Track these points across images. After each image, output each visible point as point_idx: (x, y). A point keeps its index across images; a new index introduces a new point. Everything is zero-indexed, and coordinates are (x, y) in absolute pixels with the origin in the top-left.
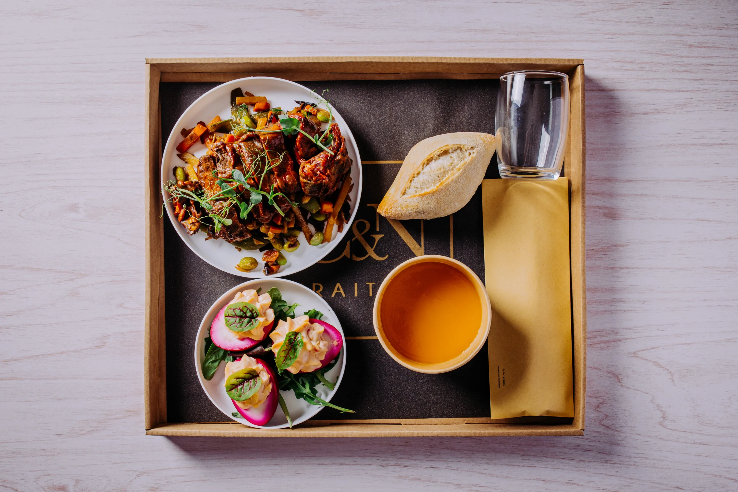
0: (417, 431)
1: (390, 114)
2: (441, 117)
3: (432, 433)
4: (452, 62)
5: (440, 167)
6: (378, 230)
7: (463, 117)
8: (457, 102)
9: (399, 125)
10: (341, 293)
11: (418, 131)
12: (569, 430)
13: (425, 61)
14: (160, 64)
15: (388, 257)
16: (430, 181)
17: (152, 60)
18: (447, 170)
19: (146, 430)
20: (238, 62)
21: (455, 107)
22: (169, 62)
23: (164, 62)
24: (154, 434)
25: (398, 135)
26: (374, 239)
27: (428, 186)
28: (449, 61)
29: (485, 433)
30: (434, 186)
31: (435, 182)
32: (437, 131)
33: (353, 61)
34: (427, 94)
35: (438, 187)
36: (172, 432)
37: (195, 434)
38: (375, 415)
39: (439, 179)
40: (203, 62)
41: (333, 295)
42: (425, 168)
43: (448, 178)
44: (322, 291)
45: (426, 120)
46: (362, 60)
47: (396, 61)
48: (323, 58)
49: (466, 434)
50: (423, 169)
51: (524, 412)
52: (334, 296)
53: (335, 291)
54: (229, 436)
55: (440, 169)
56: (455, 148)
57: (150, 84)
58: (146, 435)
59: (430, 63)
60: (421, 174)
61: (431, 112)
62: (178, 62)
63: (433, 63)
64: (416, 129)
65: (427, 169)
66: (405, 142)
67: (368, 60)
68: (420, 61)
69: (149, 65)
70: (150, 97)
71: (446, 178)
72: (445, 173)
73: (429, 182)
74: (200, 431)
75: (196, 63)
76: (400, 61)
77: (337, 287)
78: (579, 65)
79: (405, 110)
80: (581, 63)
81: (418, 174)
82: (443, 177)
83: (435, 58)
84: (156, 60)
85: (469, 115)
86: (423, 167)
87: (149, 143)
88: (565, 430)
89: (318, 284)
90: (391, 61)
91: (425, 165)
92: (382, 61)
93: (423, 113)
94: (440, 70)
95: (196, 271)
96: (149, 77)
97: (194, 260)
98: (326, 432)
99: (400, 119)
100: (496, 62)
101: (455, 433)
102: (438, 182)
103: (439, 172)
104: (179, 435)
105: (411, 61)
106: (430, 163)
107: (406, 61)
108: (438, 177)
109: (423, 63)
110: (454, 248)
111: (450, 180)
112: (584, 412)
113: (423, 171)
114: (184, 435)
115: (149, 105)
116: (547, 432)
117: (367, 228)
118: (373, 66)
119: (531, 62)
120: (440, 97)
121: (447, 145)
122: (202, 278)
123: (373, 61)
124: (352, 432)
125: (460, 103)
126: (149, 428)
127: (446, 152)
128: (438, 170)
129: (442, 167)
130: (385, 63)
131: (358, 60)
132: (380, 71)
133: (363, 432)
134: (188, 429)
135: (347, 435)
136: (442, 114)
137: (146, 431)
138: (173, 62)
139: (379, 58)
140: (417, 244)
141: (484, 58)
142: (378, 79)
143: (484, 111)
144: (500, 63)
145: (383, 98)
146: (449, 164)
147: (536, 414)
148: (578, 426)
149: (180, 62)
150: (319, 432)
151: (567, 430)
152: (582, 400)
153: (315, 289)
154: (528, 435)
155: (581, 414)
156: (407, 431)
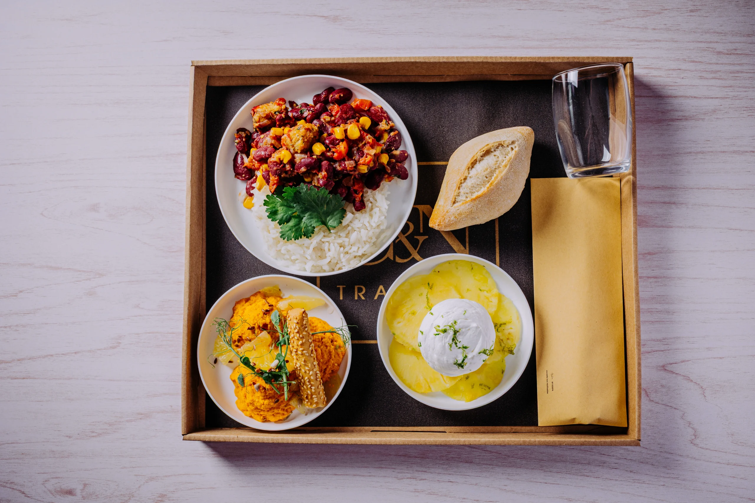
0: (464, 439)
2: (485, 119)
3: (479, 441)
4: (498, 61)
5: (486, 167)
6: (421, 231)
7: (508, 117)
8: (502, 103)
9: (443, 127)
10: (383, 295)
11: (462, 132)
12: (625, 440)
13: (470, 60)
14: (205, 66)
17: (198, 62)
18: (493, 169)
19: (183, 435)
21: (500, 107)
22: (214, 64)
23: (209, 64)
24: (191, 439)
25: (442, 136)
26: (418, 241)
27: (477, 189)
28: (494, 61)
29: (535, 441)
31: (484, 184)
33: (398, 61)
36: (210, 437)
37: (234, 439)
38: (418, 423)
39: (487, 179)
40: (248, 63)
41: (375, 298)
44: (364, 293)
45: (470, 121)
46: (407, 60)
47: (441, 61)
48: (367, 58)
49: (515, 442)
51: (574, 419)
52: (377, 299)
53: (378, 294)
55: (487, 169)
56: (496, 145)
57: (194, 85)
58: (183, 440)
59: (475, 62)
61: (475, 113)
62: (223, 64)
63: (478, 63)
64: (461, 130)
66: (450, 144)
67: (413, 60)
68: (465, 60)
69: (193, 67)
70: (193, 99)
72: (492, 173)
74: (240, 436)
75: (241, 65)
76: (446, 61)
77: (380, 290)
78: (628, 63)
79: (449, 111)
80: (630, 61)
82: (491, 177)
83: (481, 57)
84: (202, 62)
85: (514, 115)
87: (191, 143)
88: (620, 440)
89: (360, 286)
90: (436, 60)
92: (427, 61)
95: (237, 273)
96: (193, 78)
97: (236, 261)
98: (368, 439)
99: (444, 120)
100: (542, 61)
101: (503, 441)
102: (487, 182)
103: (486, 173)
104: (217, 440)
105: (456, 61)
107: (451, 61)
108: (487, 178)
109: (468, 62)
110: (500, 249)
112: (640, 421)
114: (222, 440)
115: (192, 106)
116: (601, 441)
117: (410, 229)
118: (417, 67)
119: (578, 61)
120: (485, 98)
121: (487, 145)
123: (417, 61)
124: (395, 439)
125: (505, 104)
126: (186, 433)
127: (489, 152)
128: (484, 171)
129: (488, 167)
130: (430, 63)
131: (403, 60)
132: (424, 72)
133: (407, 439)
134: (226, 434)
135: (389, 442)
136: (487, 114)
137: (183, 437)
138: (219, 64)
139: (424, 57)
140: (462, 246)
141: (530, 57)
142: (422, 81)
143: (530, 112)
144: (547, 61)
145: (427, 100)
146: (494, 162)
147: (587, 423)
148: (633, 435)
149: (225, 64)
150: (361, 439)
151: (622, 440)
152: (637, 407)
153: (358, 291)
154: (581, 444)
155: (636, 423)
156: (452, 439)
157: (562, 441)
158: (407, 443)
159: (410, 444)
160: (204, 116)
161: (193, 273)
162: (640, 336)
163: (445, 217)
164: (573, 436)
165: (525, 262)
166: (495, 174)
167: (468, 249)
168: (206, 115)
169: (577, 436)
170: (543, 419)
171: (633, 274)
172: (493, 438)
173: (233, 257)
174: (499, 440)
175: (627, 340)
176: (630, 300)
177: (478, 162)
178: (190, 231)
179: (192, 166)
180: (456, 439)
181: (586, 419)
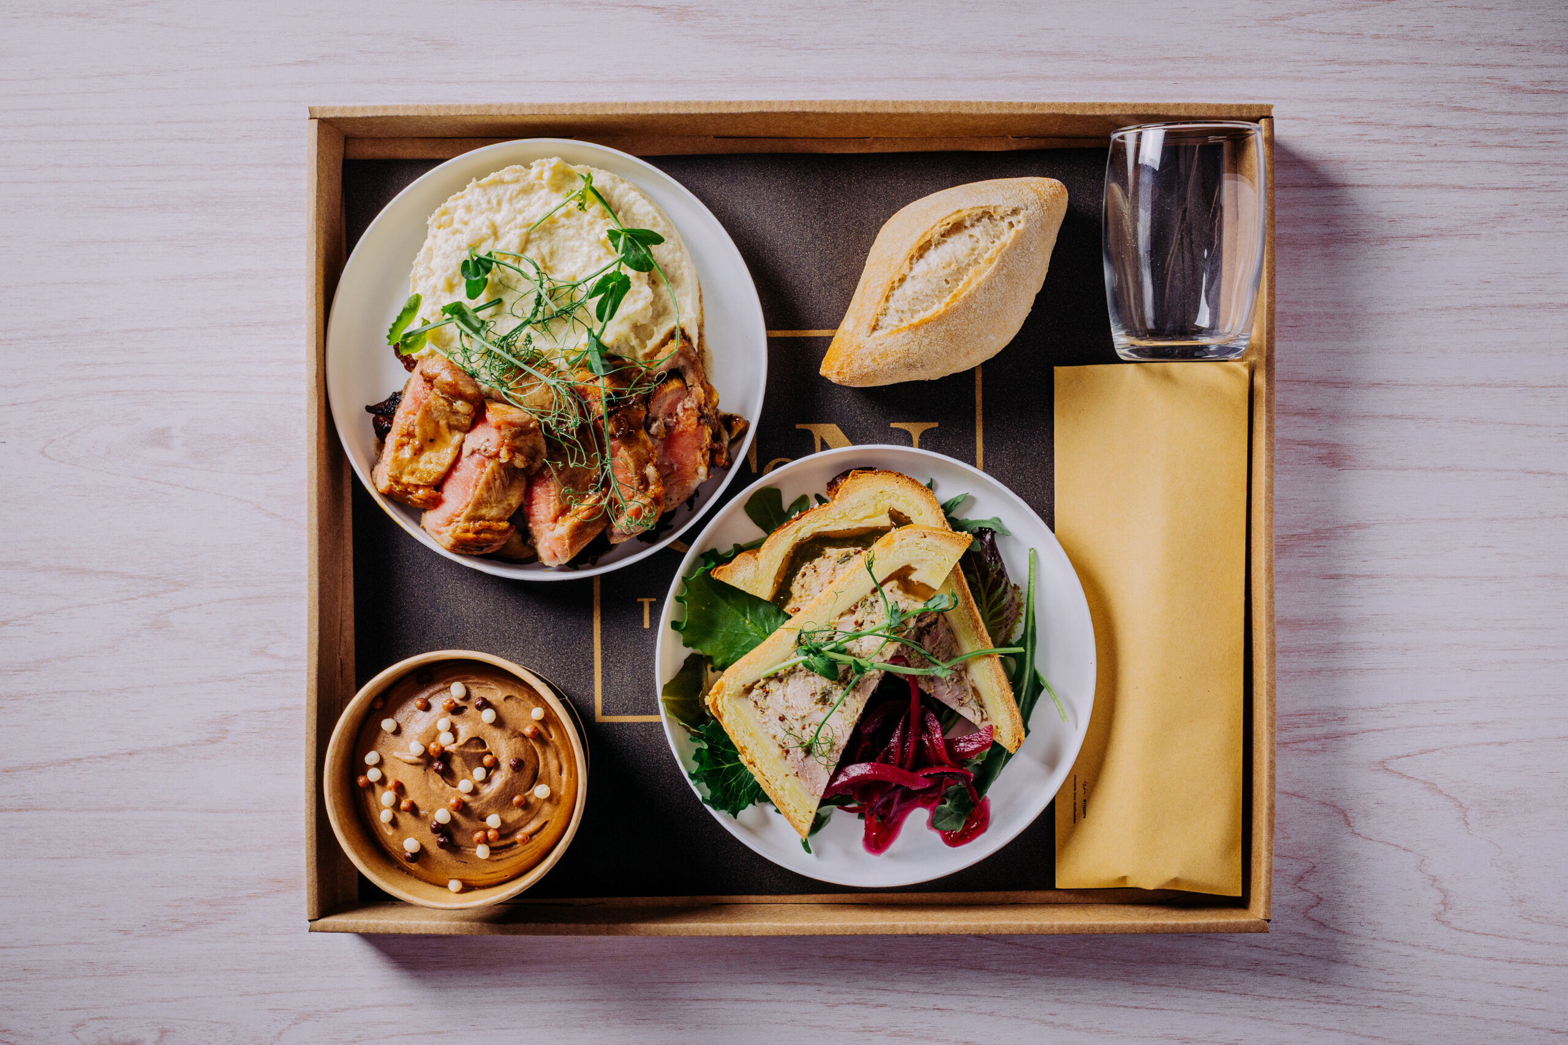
16: (929, 293)
30: (940, 302)
35: (947, 304)
42: (915, 266)
43: (969, 283)
50: (911, 269)
60: (909, 279)
65: (920, 267)
71: (964, 284)
73: (927, 295)
81: (902, 280)
86: (911, 264)
91: (915, 260)
106: (926, 255)
111: (973, 286)
113: (912, 274)
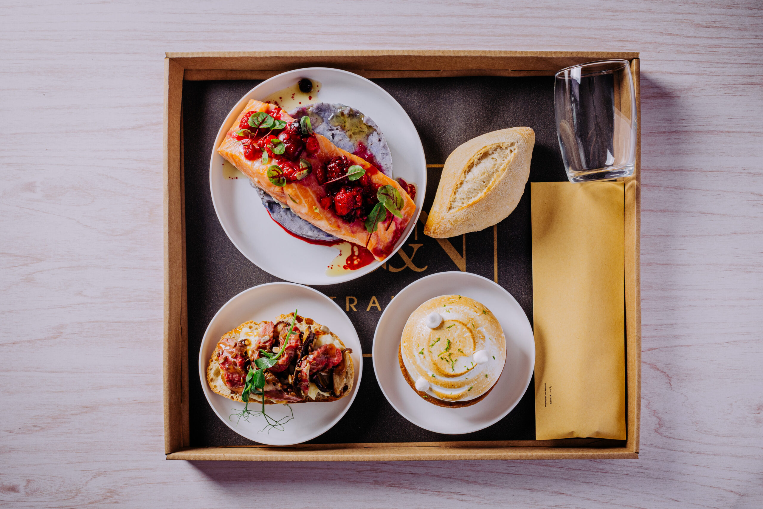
0: (459, 454)
1: (430, 114)
2: (484, 118)
3: (475, 456)
4: (497, 56)
5: (483, 171)
6: (416, 238)
7: (508, 117)
8: (501, 101)
9: (440, 126)
10: (376, 306)
11: (459, 132)
12: (623, 453)
13: (467, 55)
14: (181, 58)
15: (427, 268)
17: (172, 54)
18: (491, 173)
19: (166, 454)
20: (265, 56)
21: (499, 106)
22: (190, 56)
23: (185, 56)
24: (175, 458)
25: (438, 137)
26: (412, 249)
27: (474, 194)
28: (493, 55)
29: (532, 456)
31: (481, 189)
32: (479, 132)
33: (390, 54)
34: (469, 92)
36: (195, 456)
37: (219, 458)
38: (413, 439)
39: (484, 184)
40: (227, 56)
41: (368, 309)
44: (356, 304)
45: (468, 120)
46: (400, 54)
47: (436, 55)
48: (357, 51)
49: (512, 457)
51: (572, 433)
52: (370, 310)
53: (371, 304)
54: (256, 460)
55: (484, 173)
56: (494, 147)
57: (169, 79)
58: (167, 459)
59: (473, 57)
61: (473, 111)
62: (200, 56)
63: (476, 57)
64: (458, 130)
66: (446, 145)
67: (406, 54)
68: (462, 54)
69: (168, 60)
70: (169, 94)
72: (490, 177)
74: (225, 455)
75: (220, 57)
76: (441, 54)
77: (373, 301)
78: (634, 58)
79: (445, 110)
80: (636, 57)
82: (489, 181)
83: (479, 51)
84: (177, 54)
85: (514, 115)
87: (167, 143)
88: (618, 453)
89: (351, 297)
90: (432, 54)
92: (421, 54)
93: (464, 113)
94: (484, 66)
95: (220, 284)
96: (168, 72)
97: (219, 271)
98: (361, 456)
99: (440, 119)
100: (544, 56)
101: (499, 456)
102: (484, 187)
103: (483, 177)
104: (202, 460)
105: (452, 55)
107: (447, 55)
108: (484, 182)
109: (466, 57)
112: (639, 433)
114: (208, 459)
115: (168, 103)
116: (599, 455)
118: (411, 61)
119: (582, 56)
120: (484, 95)
121: (485, 147)
122: (228, 291)
123: (411, 54)
124: (389, 455)
125: (504, 102)
126: (169, 453)
127: (485, 155)
128: (482, 175)
129: (486, 171)
130: (425, 57)
131: (395, 54)
132: (419, 67)
133: (401, 455)
134: (212, 453)
135: (383, 459)
136: (485, 113)
137: (166, 456)
138: (195, 56)
139: (417, 51)
140: (459, 254)
141: (532, 52)
142: (417, 77)
143: (531, 111)
144: (549, 56)
145: (423, 97)
146: (491, 166)
147: (585, 436)
148: (632, 448)
149: (203, 56)
150: (353, 455)
151: (621, 453)
152: (636, 420)
153: (349, 302)
154: (579, 458)
155: (635, 436)
156: (448, 455)
157: (559, 455)
158: (400, 459)
159: (404, 460)
160: (181, 114)
161: (173, 284)
162: (640, 347)
163: (440, 223)
164: (571, 450)
165: (525, 271)
166: (493, 178)
167: (465, 257)
168: (183, 112)
169: (575, 449)
170: (541, 434)
171: (635, 283)
172: (489, 453)
173: (216, 267)
174: (495, 454)
175: (628, 351)
176: (631, 311)
177: (475, 166)
178: (169, 239)
179: (169, 169)
180: (452, 454)
181: (585, 433)
